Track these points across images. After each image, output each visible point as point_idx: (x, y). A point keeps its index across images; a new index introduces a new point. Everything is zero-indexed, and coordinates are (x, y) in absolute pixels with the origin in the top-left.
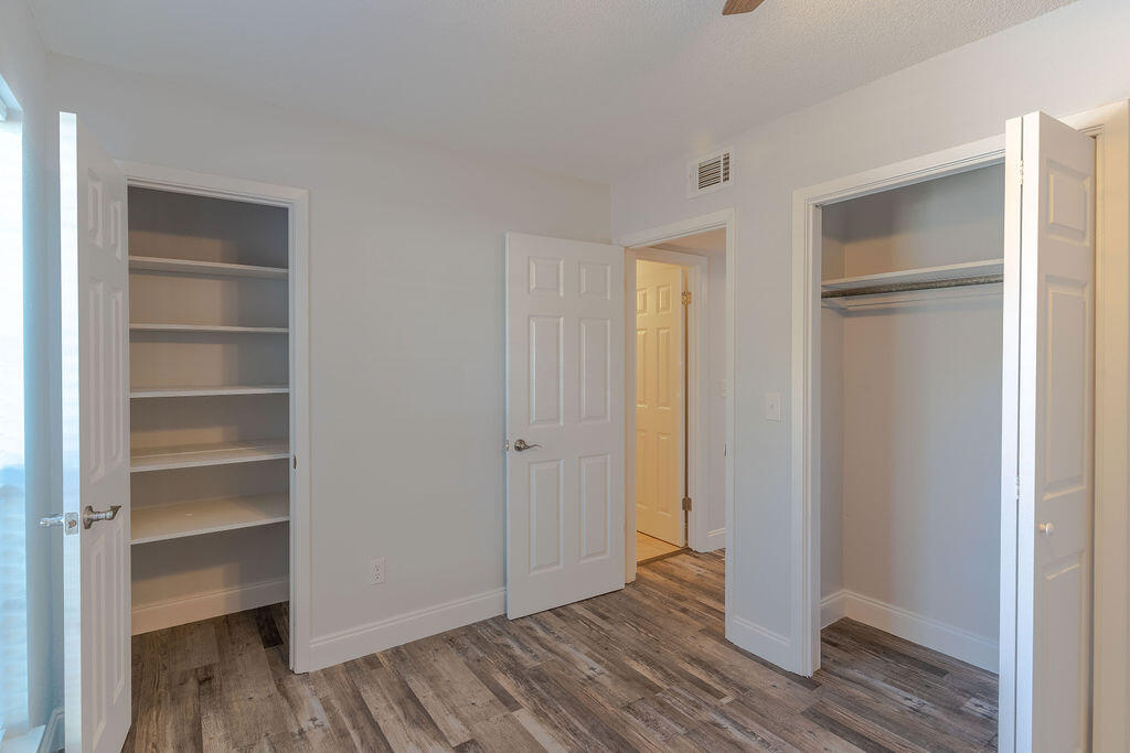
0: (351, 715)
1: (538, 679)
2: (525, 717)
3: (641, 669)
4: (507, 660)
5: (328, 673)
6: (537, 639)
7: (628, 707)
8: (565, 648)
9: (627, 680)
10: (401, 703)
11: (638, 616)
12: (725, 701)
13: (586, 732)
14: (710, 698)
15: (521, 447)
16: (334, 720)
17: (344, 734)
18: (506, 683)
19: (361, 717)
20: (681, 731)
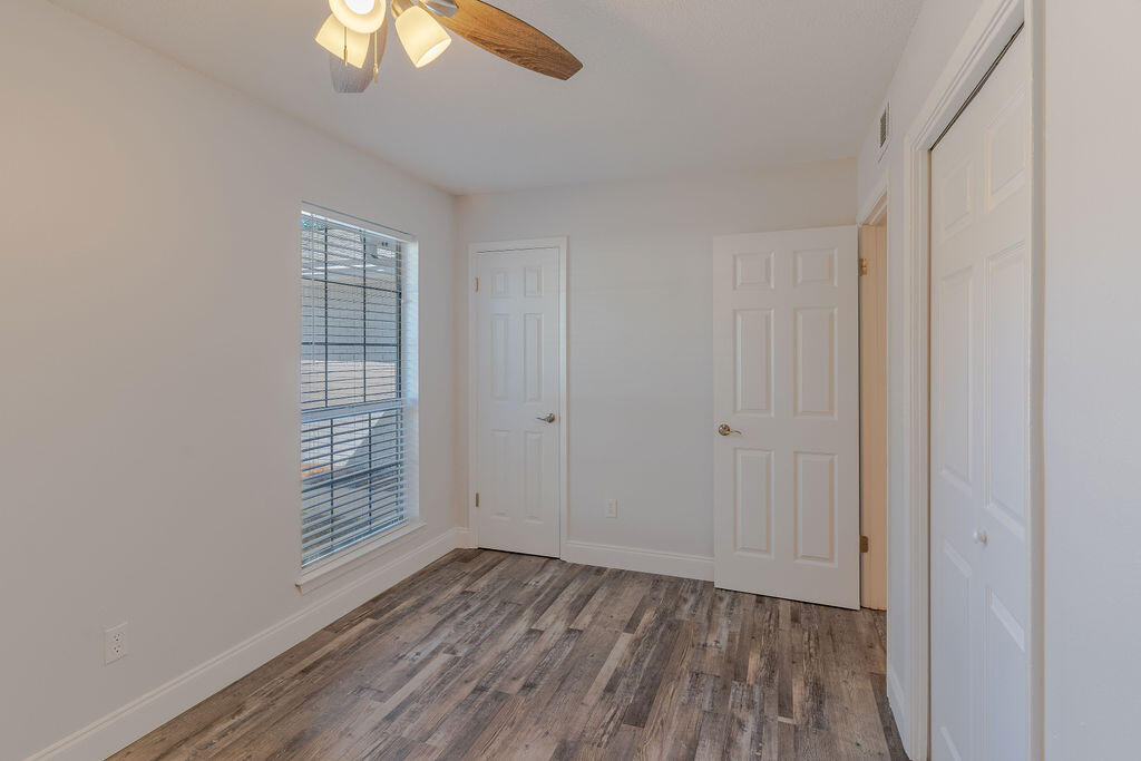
0: (554, 588)
1: (670, 626)
2: (625, 640)
3: (754, 663)
4: (671, 606)
5: (574, 566)
6: (713, 606)
7: (697, 675)
8: (724, 621)
9: (729, 661)
10: (580, 596)
11: (830, 633)
12: (781, 719)
13: (645, 665)
14: (771, 711)
15: (725, 430)
16: (543, 588)
17: (538, 595)
18: (648, 617)
19: (556, 591)
20: (706, 707)
